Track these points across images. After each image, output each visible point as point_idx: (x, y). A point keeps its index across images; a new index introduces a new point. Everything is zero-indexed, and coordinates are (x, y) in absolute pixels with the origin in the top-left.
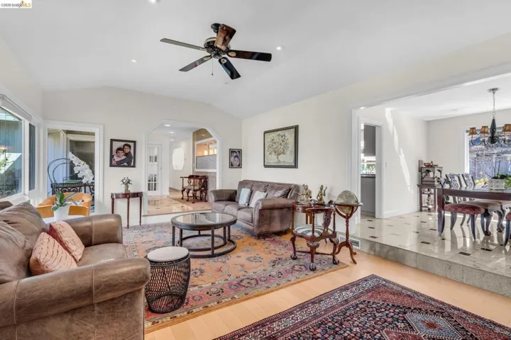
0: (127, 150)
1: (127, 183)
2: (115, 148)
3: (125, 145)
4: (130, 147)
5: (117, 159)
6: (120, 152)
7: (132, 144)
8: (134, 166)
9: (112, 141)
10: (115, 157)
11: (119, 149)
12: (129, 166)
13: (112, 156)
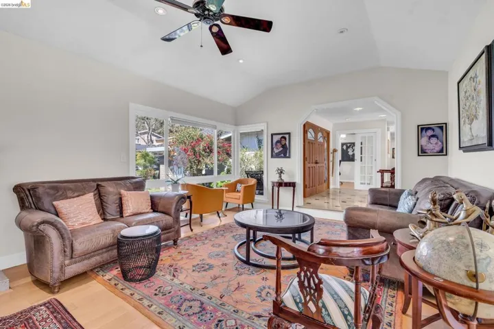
0: (283, 143)
1: (281, 172)
2: (275, 141)
3: (282, 137)
4: (285, 138)
5: (276, 151)
6: (279, 144)
7: (287, 136)
8: (289, 157)
9: (272, 135)
10: (275, 149)
11: (277, 142)
12: (285, 157)
13: (272, 149)
